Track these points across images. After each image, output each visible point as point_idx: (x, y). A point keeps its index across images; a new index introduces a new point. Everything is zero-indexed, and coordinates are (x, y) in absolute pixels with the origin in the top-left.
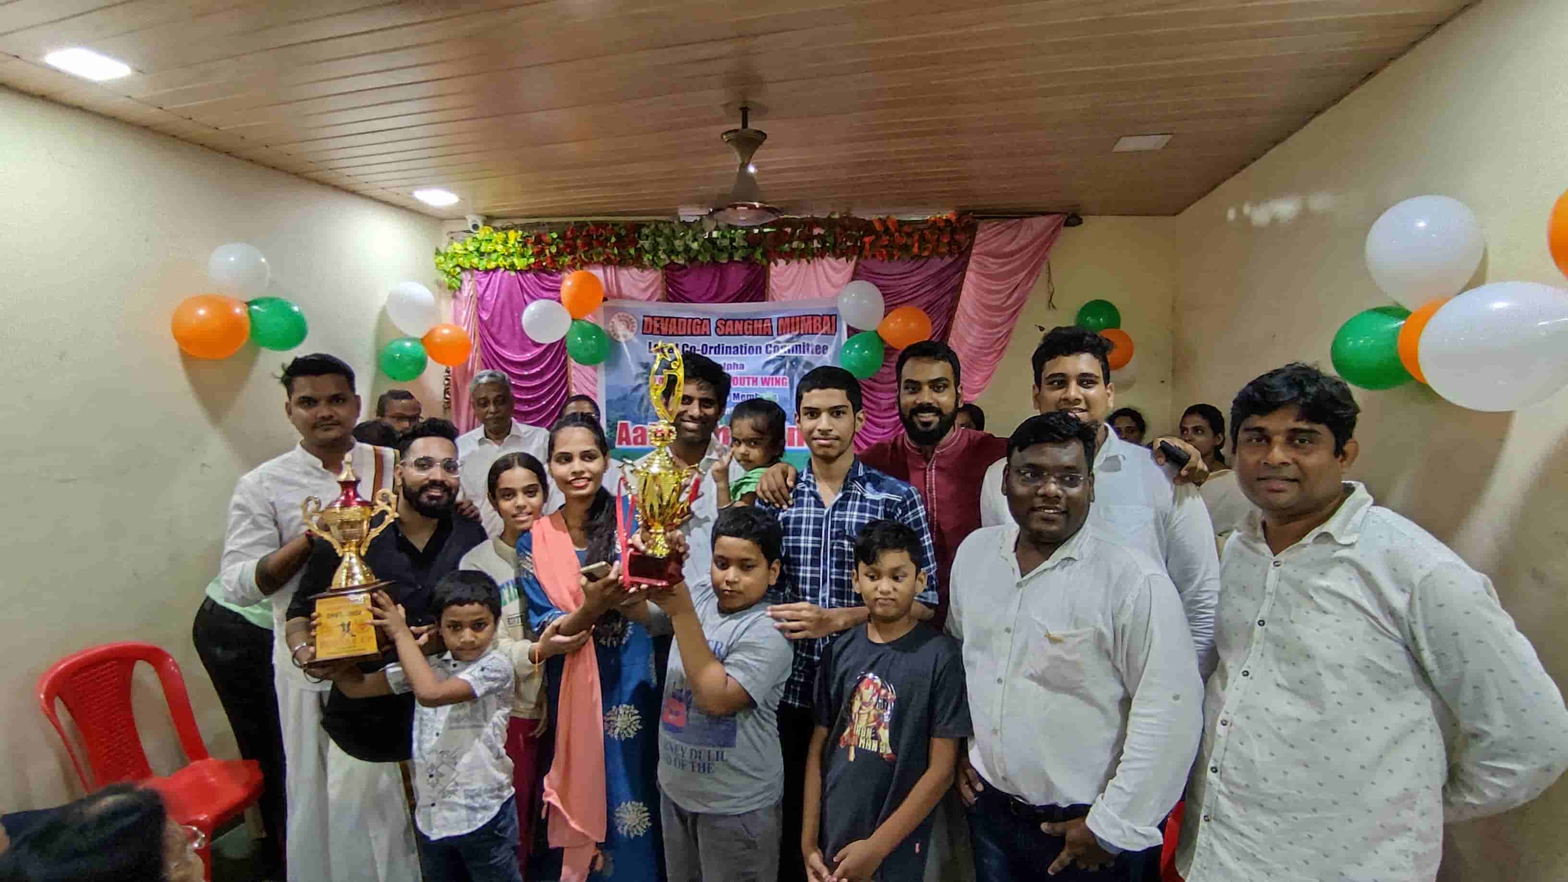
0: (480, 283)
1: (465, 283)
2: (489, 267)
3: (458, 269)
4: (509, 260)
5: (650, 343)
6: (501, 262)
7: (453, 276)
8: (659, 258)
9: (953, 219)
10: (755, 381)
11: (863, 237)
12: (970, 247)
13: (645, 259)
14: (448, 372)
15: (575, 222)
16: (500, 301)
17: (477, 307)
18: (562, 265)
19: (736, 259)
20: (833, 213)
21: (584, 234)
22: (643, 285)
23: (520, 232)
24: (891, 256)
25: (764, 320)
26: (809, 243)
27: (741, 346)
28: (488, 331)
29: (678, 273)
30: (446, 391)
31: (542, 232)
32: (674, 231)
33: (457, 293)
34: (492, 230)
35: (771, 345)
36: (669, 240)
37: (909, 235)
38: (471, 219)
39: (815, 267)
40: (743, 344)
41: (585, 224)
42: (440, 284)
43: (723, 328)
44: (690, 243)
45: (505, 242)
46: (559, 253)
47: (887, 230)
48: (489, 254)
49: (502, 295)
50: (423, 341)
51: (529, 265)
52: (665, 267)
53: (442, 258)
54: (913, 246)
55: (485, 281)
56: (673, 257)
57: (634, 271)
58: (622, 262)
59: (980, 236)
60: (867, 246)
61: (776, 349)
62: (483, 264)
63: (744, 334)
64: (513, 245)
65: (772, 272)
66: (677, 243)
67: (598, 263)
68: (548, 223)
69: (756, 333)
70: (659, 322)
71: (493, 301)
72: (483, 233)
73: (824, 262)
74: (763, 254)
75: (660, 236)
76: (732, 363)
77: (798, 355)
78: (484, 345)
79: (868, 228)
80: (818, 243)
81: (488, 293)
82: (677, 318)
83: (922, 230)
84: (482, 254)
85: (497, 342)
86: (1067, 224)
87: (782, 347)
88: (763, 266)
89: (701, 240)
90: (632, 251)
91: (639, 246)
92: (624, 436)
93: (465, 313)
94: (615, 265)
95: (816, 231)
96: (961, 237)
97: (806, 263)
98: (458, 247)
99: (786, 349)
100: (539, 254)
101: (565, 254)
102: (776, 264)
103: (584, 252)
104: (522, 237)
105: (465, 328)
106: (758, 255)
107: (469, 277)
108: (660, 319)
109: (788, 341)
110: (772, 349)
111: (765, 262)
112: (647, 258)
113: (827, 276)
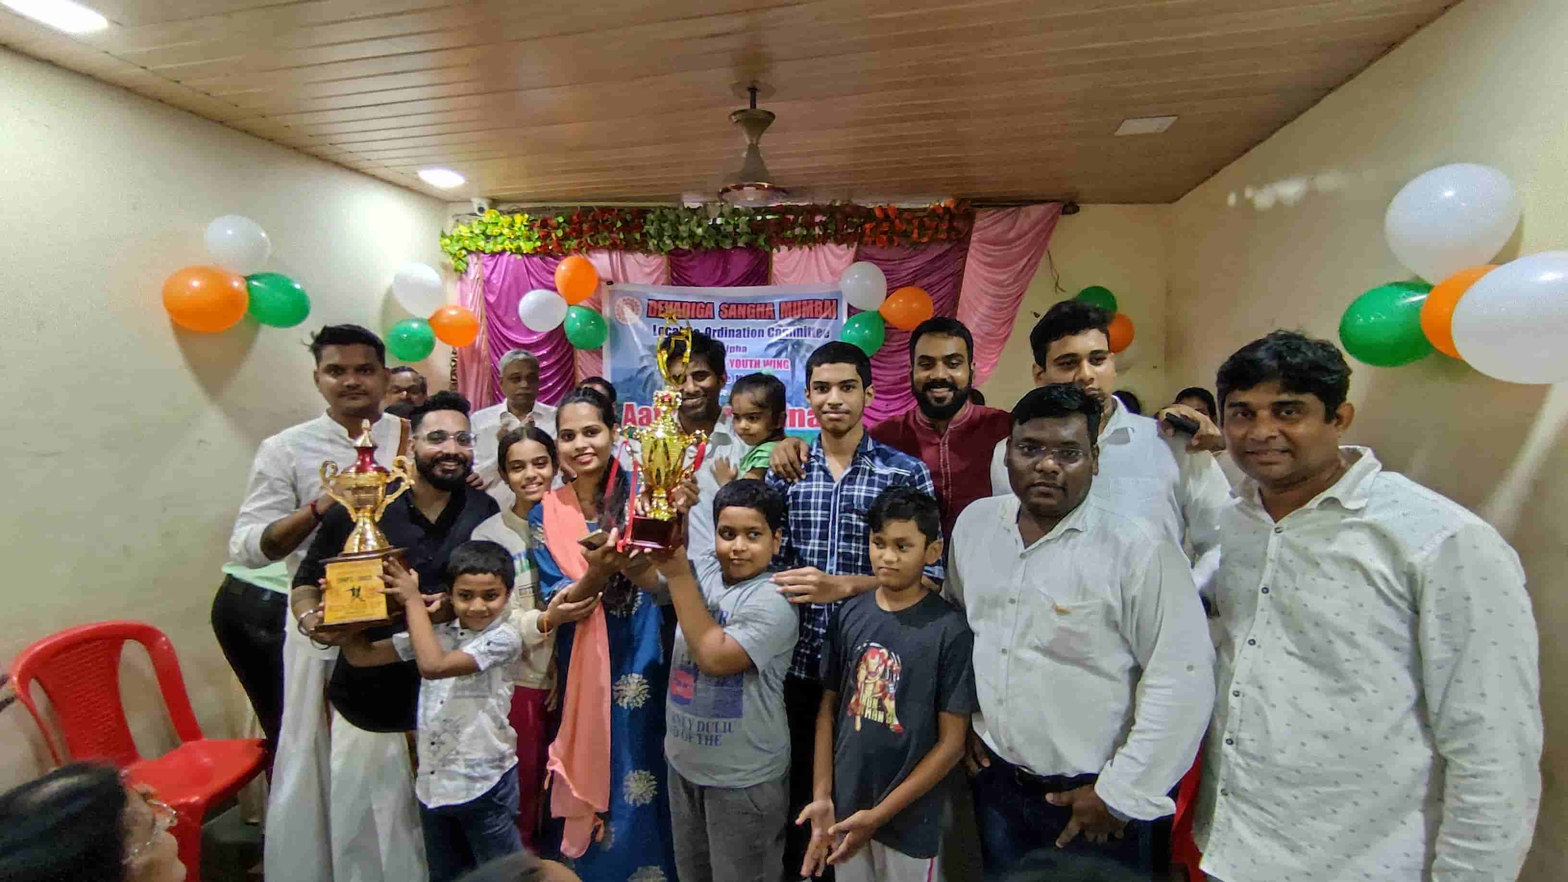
0: (486, 266)
1: (471, 265)
2: (495, 250)
3: (464, 252)
4: (515, 244)
5: (655, 326)
6: (508, 245)
7: (460, 259)
8: (664, 243)
9: (952, 206)
10: (757, 364)
11: (864, 223)
12: (969, 234)
13: (651, 244)
14: (454, 353)
15: (581, 207)
16: (507, 284)
17: (484, 290)
18: (568, 249)
19: (740, 244)
20: (835, 201)
21: (590, 218)
22: (648, 270)
23: (526, 216)
24: (891, 241)
25: (766, 305)
26: (811, 230)
27: (744, 330)
28: (495, 313)
29: (683, 259)
30: (453, 373)
31: (547, 216)
32: (678, 217)
33: (464, 276)
34: (498, 213)
35: (773, 329)
36: (675, 225)
37: (909, 222)
38: (477, 202)
39: (816, 253)
40: (746, 327)
41: (590, 209)
42: (445, 267)
43: (726, 311)
44: (695, 228)
45: (511, 226)
46: (566, 237)
47: (887, 217)
48: (496, 237)
49: (508, 279)
50: (431, 321)
51: (535, 248)
52: (670, 253)
53: (448, 241)
54: (912, 233)
55: (491, 264)
56: (677, 243)
57: (640, 256)
58: (628, 247)
59: (978, 224)
60: (868, 231)
61: (779, 332)
62: (490, 247)
63: (747, 318)
64: (520, 229)
65: (775, 258)
66: (682, 228)
67: (604, 247)
68: (557, 208)
69: (758, 316)
70: (663, 305)
71: (500, 284)
72: (489, 216)
73: (825, 248)
74: (766, 241)
75: (665, 222)
76: (735, 345)
77: (800, 338)
78: (491, 327)
79: (868, 214)
80: (820, 229)
81: (494, 276)
82: (681, 302)
83: (921, 218)
84: (488, 237)
85: (504, 325)
86: (1065, 212)
87: (784, 331)
88: (767, 252)
89: (705, 225)
90: (638, 236)
91: (644, 231)
92: (630, 417)
93: (471, 296)
94: (620, 250)
95: (818, 219)
96: (959, 224)
97: (808, 249)
98: (464, 230)
99: (788, 332)
100: (545, 238)
101: (571, 238)
102: (779, 251)
103: (592, 236)
104: (528, 220)
105: (472, 310)
106: (761, 241)
107: (475, 259)
108: (664, 303)
109: (790, 324)
110: (775, 333)
111: (767, 249)
112: (652, 243)
113: (828, 263)
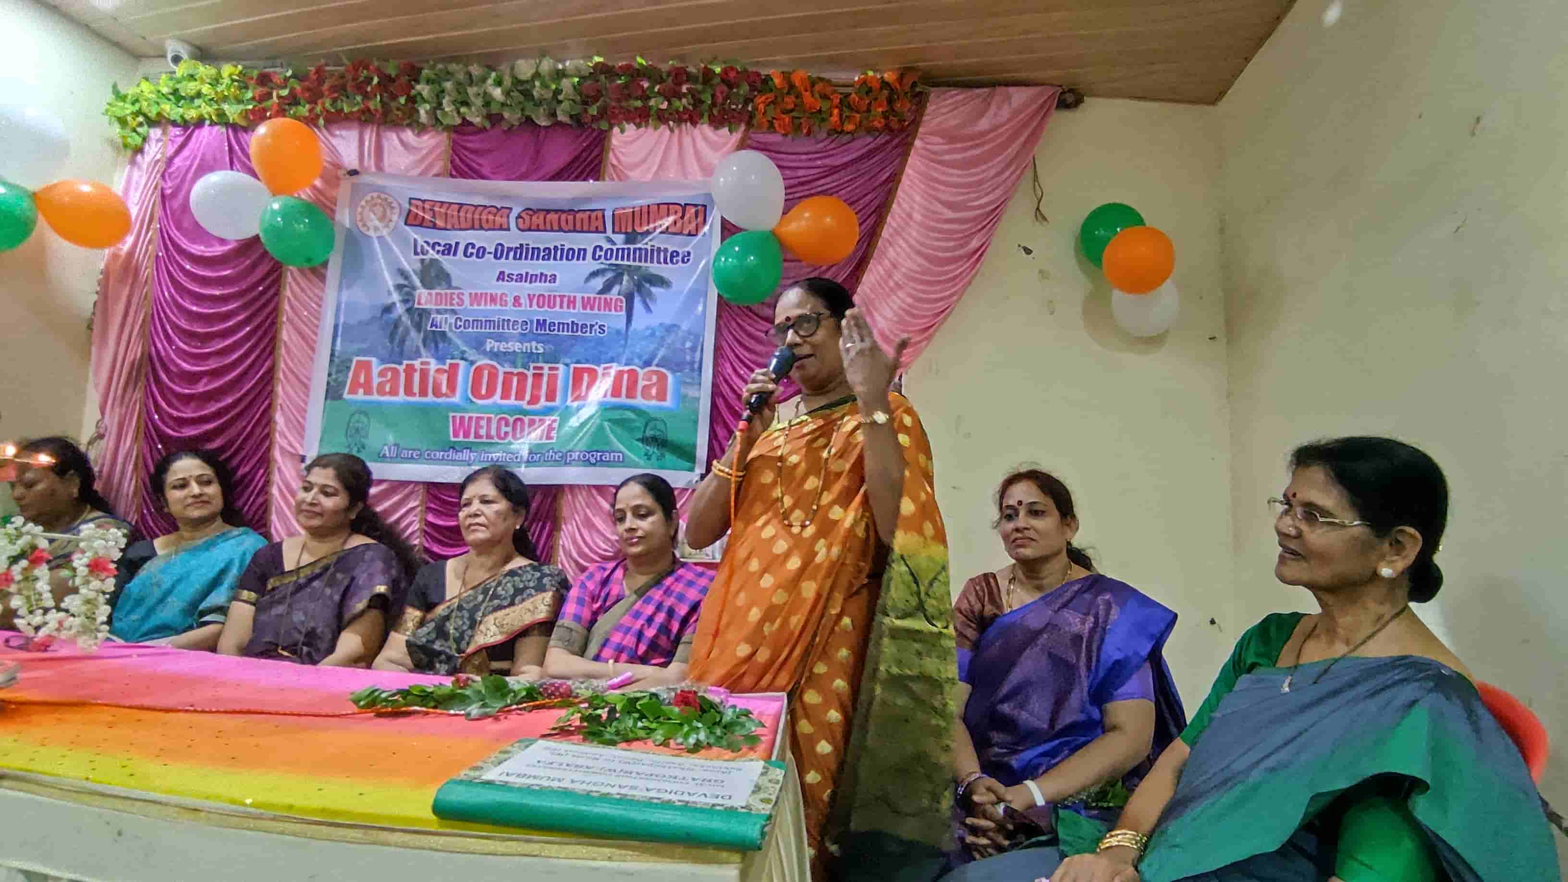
0: (172, 142)
1: (151, 142)
2: (189, 118)
3: (141, 119)
4: (219, 109)
6: (208, 111)
7: (132, 130)
9: (893, 80)
10: (572, 302)
11: (756, 98)
12: (916, 122)
13: (422, 112)
20: (713, 65)
22: (417, 154)
23: (239, 66)
24: (797, 125)
25: (593, 209)
26: (675, 103)
27: (555, 248)
29: (470, 138)
32: (469, 76)
33: (137, 156)
34: (200, 63)
35: (601, 248)
36: (463, 86)
37: (826, 98)
38: (172, 47)
39: (680, 137)
40: (558, 244)
43: (527, 218)
44: (492, 89)
45: (216, 81)
46: (293, 100)
47: (792, 86)
48: (191, 98)
50: (39, 195)
51: (245, 114)
52: (454, 127)
53: (119, 103)
54: (831, 116)
55: (180, 140)
56: (464, 112)
57: (407, 135)
58: (388, 119)
60: (762, 107)
62: (180, 114)
63: (561, 230)
64: (227, 85)
65: (614, 141)
66: (472, 91)
67: (351, 119)
69: (578, 227)
70: (432, 209)
72: (187, 67)
74: (603, 113)
76: (538, 272)
79: (763, 83)
80: (689, 103)
81: (181, 156)
82: (461, 205)
83: (845, 93)
84: (180, 99)
86: (1061, 105)
88: (602, 132)
90: (402, 100)
92: (362, 380)
93: (143, 183)
95: (686, 88)
96: (902, 107)
97: (667, 130)
100: (262, 99)
101: (302, 102)
102: (621, 130)
104: (241, 74)
108: (435, 205)
111: (603, 125)
113: (697, 152)
